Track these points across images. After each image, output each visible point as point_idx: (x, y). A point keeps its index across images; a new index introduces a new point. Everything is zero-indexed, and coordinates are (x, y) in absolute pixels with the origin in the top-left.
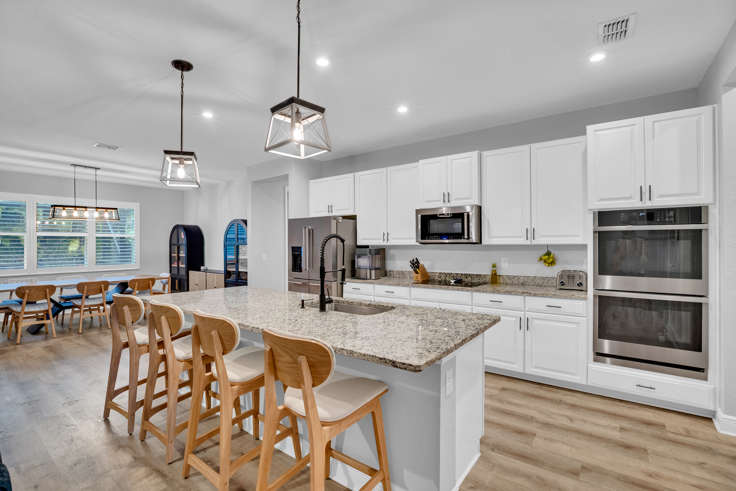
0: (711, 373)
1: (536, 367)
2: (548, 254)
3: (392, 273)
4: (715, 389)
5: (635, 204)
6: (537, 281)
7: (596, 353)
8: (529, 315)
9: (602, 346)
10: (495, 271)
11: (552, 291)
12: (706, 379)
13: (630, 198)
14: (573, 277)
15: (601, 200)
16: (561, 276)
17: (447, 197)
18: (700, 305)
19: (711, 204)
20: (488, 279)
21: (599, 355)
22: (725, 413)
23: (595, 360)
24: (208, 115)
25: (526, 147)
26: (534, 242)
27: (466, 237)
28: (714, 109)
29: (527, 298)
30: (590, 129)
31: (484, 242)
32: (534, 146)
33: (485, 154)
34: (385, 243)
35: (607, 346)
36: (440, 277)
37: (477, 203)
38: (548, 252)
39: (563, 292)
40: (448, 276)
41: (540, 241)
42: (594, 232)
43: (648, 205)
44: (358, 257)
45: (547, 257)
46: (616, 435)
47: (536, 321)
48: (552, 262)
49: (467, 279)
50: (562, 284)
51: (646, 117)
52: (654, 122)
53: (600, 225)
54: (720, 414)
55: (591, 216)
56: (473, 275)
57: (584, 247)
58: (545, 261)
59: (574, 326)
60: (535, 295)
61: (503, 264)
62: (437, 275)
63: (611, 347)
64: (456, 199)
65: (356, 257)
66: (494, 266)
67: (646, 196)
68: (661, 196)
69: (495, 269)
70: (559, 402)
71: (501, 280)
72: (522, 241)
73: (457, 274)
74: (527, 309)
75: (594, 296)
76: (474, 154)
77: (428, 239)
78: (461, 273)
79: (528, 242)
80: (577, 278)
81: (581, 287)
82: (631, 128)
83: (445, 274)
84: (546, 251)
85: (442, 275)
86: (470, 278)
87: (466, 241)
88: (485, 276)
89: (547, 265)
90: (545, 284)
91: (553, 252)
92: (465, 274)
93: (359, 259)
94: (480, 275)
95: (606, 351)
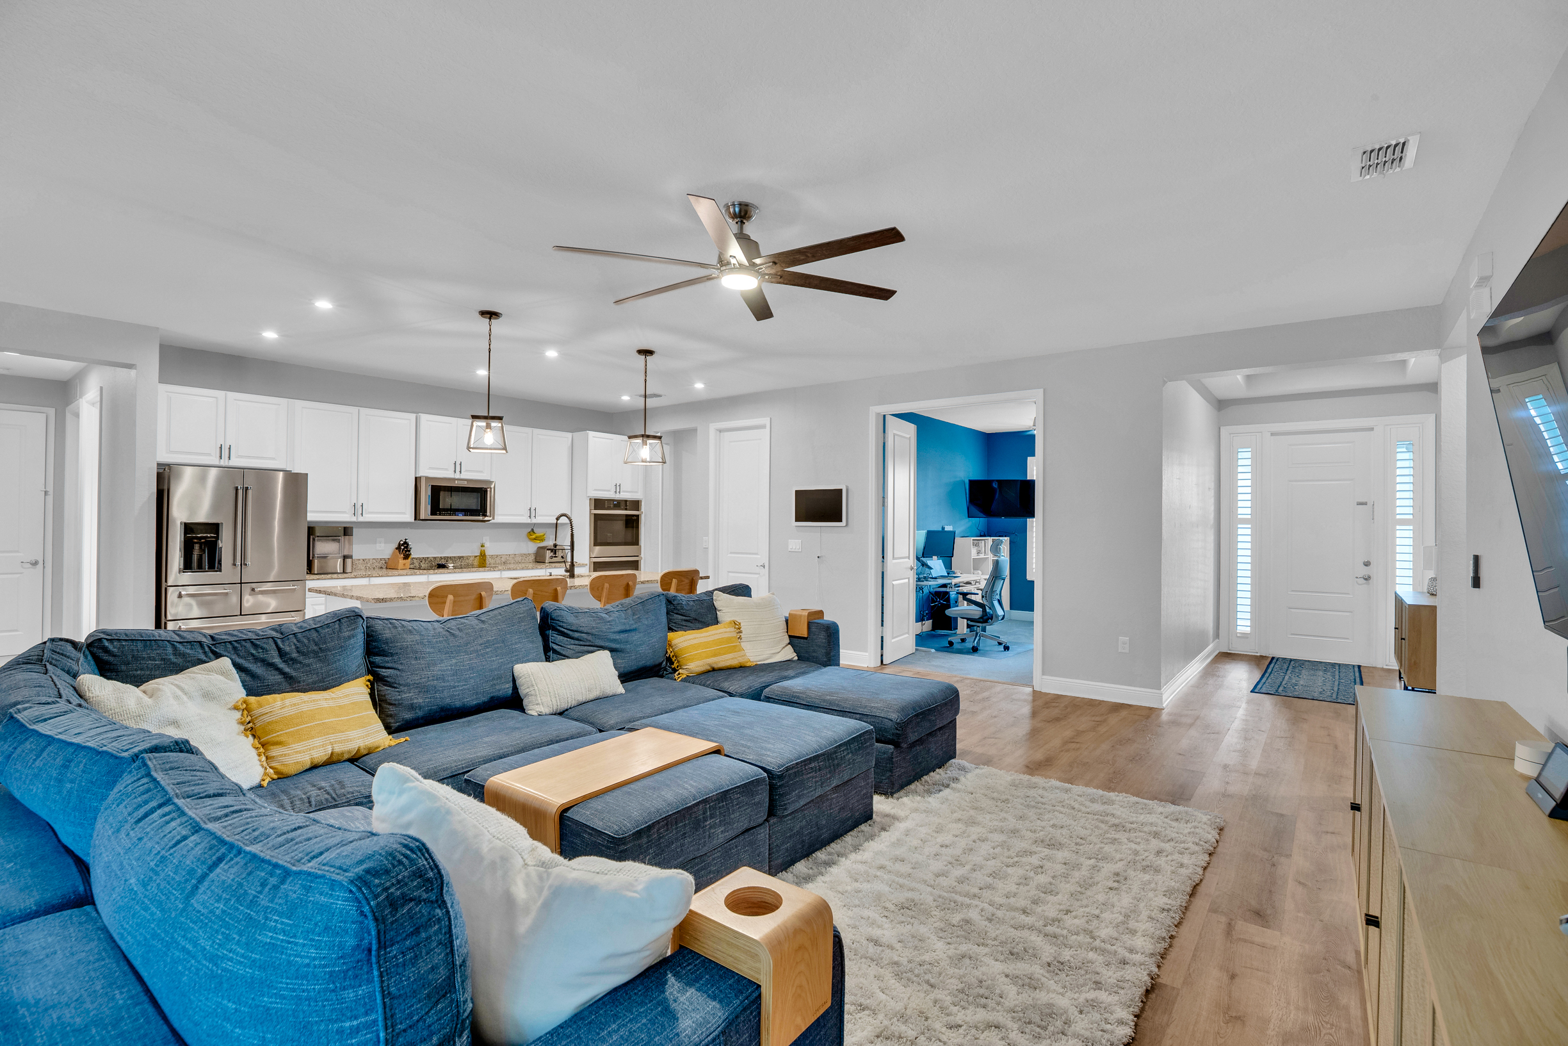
5: (612, 495)
13: (609, 491)
17: (458, 467)
18: (638, 561)
19: (643, 499)
20: (472, 560)
25: (530, 430)
27: (488, 514)
34: (354, 519)
37: (489, 477)
38: (532, 531)
40: (424, 561)
41: (539, 519)
42: (590, 514)
43: (618, 496)
45: (532, 534)
53: (595, 508)
56: (455, 557)
61: (494, 544)
64: (466, 471)
65: (314, 539)
66: (482, 546)
67: (618, 490)
68: (624, 492)
69: (483, 548)
72: (522, 519)
73: (435, 558)
75: (591, 562)
77: (440, 515)
78: (440, 556)
79: (529, 521)
83: (420, 558)
85: (415, 561)
92: (445, 558)
94: (463, 557)
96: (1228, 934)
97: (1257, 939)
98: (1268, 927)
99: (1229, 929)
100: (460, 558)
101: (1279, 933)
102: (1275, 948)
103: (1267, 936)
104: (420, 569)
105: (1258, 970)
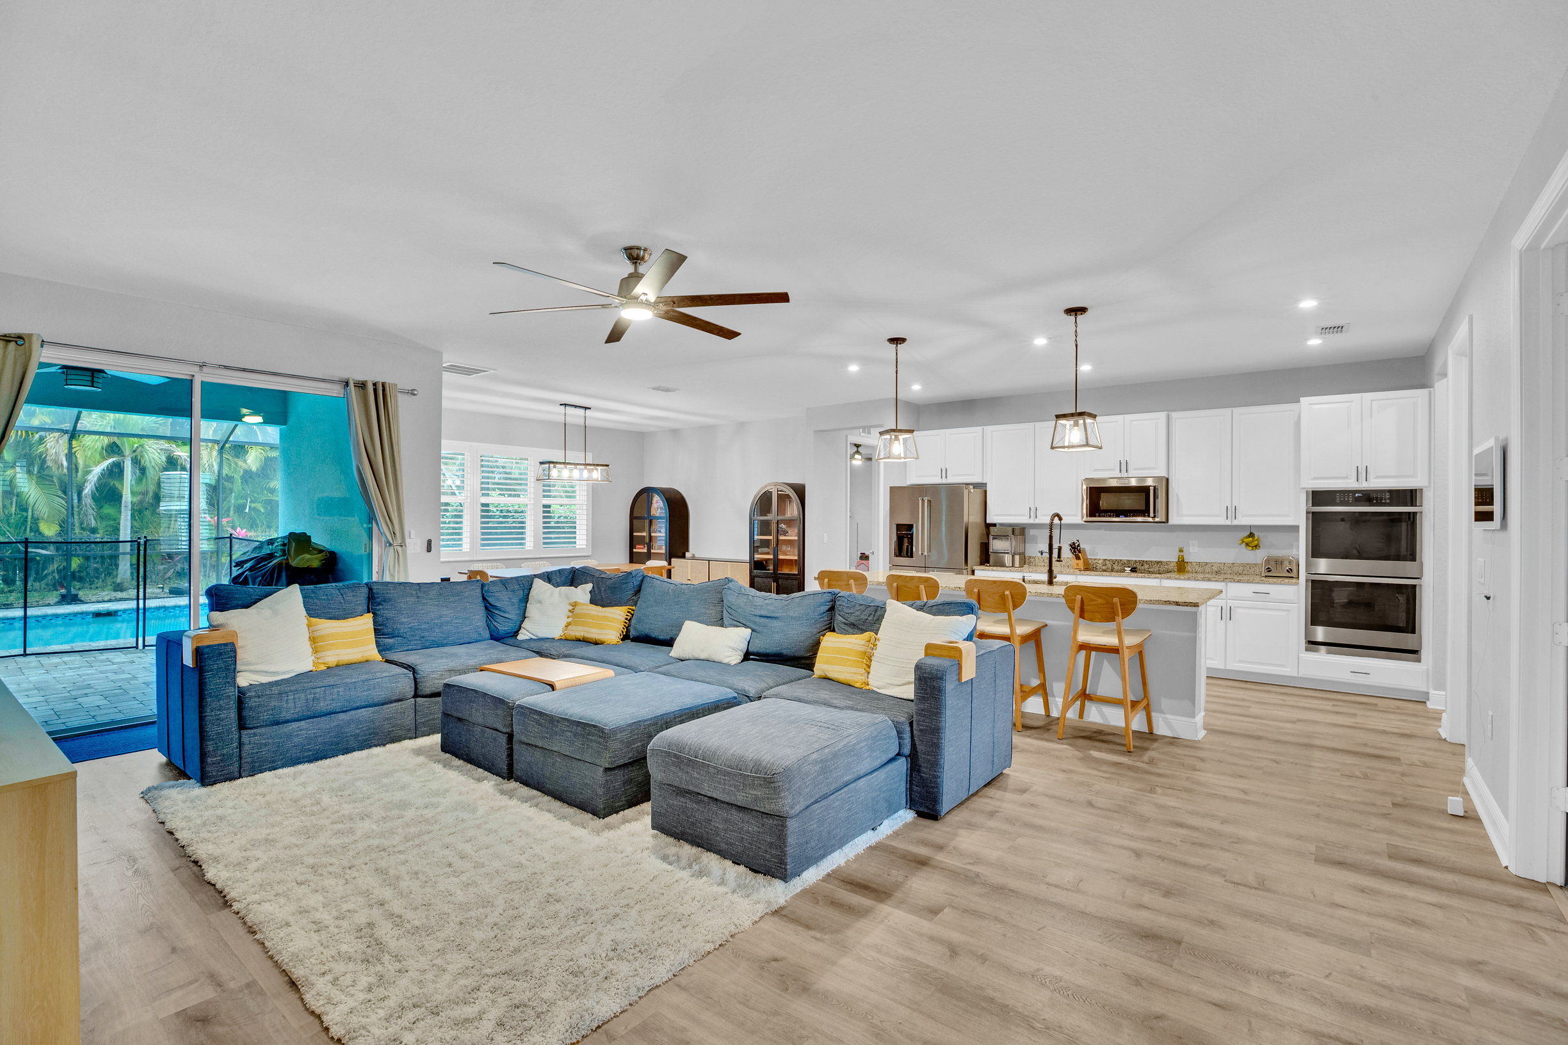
0: (1425, 653)
1: (1240, 661)
2: (1251, 535)
3: (1032, 560)
4: (1428, 670)
5: (1351, 484)
6: (1236, 569)
7: (1309, 642)
8: (1231, 603)
9: (1315, 634)
10: (1183, 556)
11: (1257, 578)
12: (1419, 661)
13: (1346, 478)
14: (1282, 563)
15: (1315, 478)
16: (1268, 561)
17: (1124, 466)
18: (1414, 587)
19: (1426, 487)
20: (1173, 566)
21: (1312, 644)
22: (1434, 689)
23: (1307, 650)
24: (854, 368)
25: (1227, 411)
26: (1236, 522)
27: (1152, 514)
28: (1430, 392)
29: (1229, 584)
30: (1305, 401)
31: (1171, 522)
32: (1237, 410)
33: (1174, 415)
34: (1031, 521)
35: (1320, 633)
36: (1105, 565)
37: (1164, 474)
38: (1251, 533)
39: (1270, 580)
40: (1116, 564)
41: (1243, 520)
42: (1307, 513)
43: (1364, 485)
44: (994, 539)
45: (1251, 539)
46: (1330, 708)
47: (1240, 610)
48: (1256, 546)
49: (1143, 568)
50: (1269, 570)
51: (1364, 395)
52: (1372, 401)
53: (1314, 504)
54: (1432, 692)
55: (1304, 495)
56: (1152, 562)
57: (1295, 529)
58: (1247, 544)
59: (1284, 613)
60: (1239, 581)
61: (1191, 548)
62: (1100, 562)
63: (1326, 634)
64: (1135, 469)
65: (991, 537)
66: (1181, 551)
67: (1362, 476)
68: (1378, 477)
69: (1181, 554)
70: (1269, 692)
71: (1189, 568)
72: (1221, 521)
73: (1129, 561)
74: (1229, 597)
75: (1307, 581)
76: (1162, 416)
77: (1099, 516)
78: (1134, 559)
79: (1228, 523)
80: (1286, 563)
81: (1291, 574)
82: (1348, 404)
83: (1112, 561)
84: (1248, 533)
85: (1107, 562)
86: (1147, 566)
87: (1150, 519)
88: (1167, 563)
89: (1251, 548)
90: (1245, 572)
91: (1256, 534)
93: (995, 541)
94: (1161, 562)
95: (1320, 639)
96: (212, 976)
97: (179, 993)
98: (178, 1014)
99: (215, 980)
100: (1158, 562)
101: (161, 1016)
102: (154, 999)
103: (171, 1005)
104: (1112, 570)
105: (156, 969)
